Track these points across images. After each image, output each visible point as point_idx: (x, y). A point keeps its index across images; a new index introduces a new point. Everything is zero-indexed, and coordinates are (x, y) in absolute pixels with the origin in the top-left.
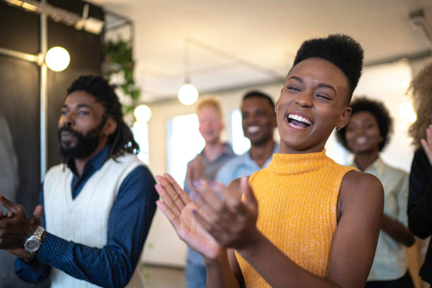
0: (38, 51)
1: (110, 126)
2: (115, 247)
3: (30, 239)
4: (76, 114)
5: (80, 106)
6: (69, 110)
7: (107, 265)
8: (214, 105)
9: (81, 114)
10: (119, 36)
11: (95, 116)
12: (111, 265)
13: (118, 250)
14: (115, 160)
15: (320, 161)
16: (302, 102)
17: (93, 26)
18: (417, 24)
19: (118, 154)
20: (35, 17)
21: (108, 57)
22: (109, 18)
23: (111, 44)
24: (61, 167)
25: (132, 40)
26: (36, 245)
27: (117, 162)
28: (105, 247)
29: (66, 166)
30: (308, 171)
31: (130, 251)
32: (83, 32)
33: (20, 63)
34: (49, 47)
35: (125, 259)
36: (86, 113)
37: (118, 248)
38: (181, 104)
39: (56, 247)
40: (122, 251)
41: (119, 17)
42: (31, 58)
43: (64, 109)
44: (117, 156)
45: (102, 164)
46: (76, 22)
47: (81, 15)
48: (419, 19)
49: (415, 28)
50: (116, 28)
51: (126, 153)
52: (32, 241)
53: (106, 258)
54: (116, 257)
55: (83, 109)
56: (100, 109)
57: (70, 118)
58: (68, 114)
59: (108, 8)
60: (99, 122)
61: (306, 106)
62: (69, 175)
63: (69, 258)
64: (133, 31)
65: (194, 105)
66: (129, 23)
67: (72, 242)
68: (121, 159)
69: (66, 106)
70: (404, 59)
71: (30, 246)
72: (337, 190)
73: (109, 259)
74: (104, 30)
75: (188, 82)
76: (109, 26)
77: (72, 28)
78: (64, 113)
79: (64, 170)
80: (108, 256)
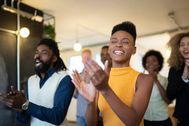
0: (16, 30)
1: (55, 59)
2: (57, 108)
3: (24, 104)
4: (42, 54)
5: (43, 50)
6: (39, 52)
7: (55, 115)
8: (89, 52)
9: (44, 54)
10: (49, 23)
11: (49, 55)
12: (56, 115)
13: (59, 109)
14: (57, 72)
15: (129, 70)
16: (118, 45)
17: (38, 19)
18: (172, 18)
19: (58, 70)
20: (15, 15)
21: (44, 32)
22: (45, 16)
23: (46, 26)
24: (35, 75)
25: (54, 24)
26: (27, 107)
27: (58, 73)
28: (53, 108)
29: (37, 75)
30: (124, 74)
31: (63, 109)
32: (35, 21)
33: (9, 34)
34: (21, 28)
35: (61, 113)
36: (45, 54)
37: (59, 108)
38: (75, 51)
39: (34, 108)
40: (60, 109)
41: (49, 15)
42: (13, 32)
43: (37, 52)
44: (58, 71)
45: (52, 74)
46: (32, 17)
47: (34, 14)
48: (172, 16)
49: (171, 19)
50: (48, 19)
51: (61, 70)
52: (25, 105)
53: (54, 113)
54: (58, 112)
55: (44, 52)
56: (51, 52)
57: (39, 55)
58: (38, 54)
59: (44, 11)
60: (50, 57)
61: (120, 47)
62: (38, 79)
63: (39, 112)
64: (55, 21)
65: (80, 51)
66: (53, 17)
67: (40, 106)
68: (59, 72)
69: (37, 51)
70: (167, 32)
71: (24, 107)
72: (135, 80)
73: (55, 113)
74: (43, 21)
75: (77, 42)
76: (45, 19)
77: (30, 20)
78: (37, 53)
79: (36, 77)
80: (55, 111)
